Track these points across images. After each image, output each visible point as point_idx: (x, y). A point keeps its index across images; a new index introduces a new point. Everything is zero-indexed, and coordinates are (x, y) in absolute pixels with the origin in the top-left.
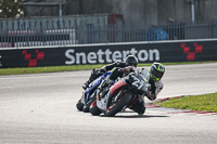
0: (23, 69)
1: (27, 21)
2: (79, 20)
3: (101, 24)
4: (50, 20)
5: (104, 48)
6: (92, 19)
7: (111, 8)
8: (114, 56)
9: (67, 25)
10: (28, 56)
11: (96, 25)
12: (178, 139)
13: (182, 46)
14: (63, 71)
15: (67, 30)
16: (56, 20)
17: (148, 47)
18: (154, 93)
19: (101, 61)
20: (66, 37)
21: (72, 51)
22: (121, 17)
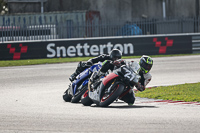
0: (8, 62)
1: (11, 17)
2: (59, 16)
3: (80, 20)
4: (33, 17)
5: (82, 42)
6: (71, 16)
7: (89, 5)
8: (92, 50)
9: (48, 20)
10: (12, 50)
11: (75, 21)
12: (151, 126)
13: (155, 40)
14: (45, 63)
15: (48, 26)
16: (38, 16)
17: (123, 42)
18: (143, 84)
19: (80, 54)
20: (48, 32)
21: (53, 45)
22: (98, 13)
